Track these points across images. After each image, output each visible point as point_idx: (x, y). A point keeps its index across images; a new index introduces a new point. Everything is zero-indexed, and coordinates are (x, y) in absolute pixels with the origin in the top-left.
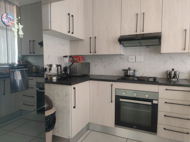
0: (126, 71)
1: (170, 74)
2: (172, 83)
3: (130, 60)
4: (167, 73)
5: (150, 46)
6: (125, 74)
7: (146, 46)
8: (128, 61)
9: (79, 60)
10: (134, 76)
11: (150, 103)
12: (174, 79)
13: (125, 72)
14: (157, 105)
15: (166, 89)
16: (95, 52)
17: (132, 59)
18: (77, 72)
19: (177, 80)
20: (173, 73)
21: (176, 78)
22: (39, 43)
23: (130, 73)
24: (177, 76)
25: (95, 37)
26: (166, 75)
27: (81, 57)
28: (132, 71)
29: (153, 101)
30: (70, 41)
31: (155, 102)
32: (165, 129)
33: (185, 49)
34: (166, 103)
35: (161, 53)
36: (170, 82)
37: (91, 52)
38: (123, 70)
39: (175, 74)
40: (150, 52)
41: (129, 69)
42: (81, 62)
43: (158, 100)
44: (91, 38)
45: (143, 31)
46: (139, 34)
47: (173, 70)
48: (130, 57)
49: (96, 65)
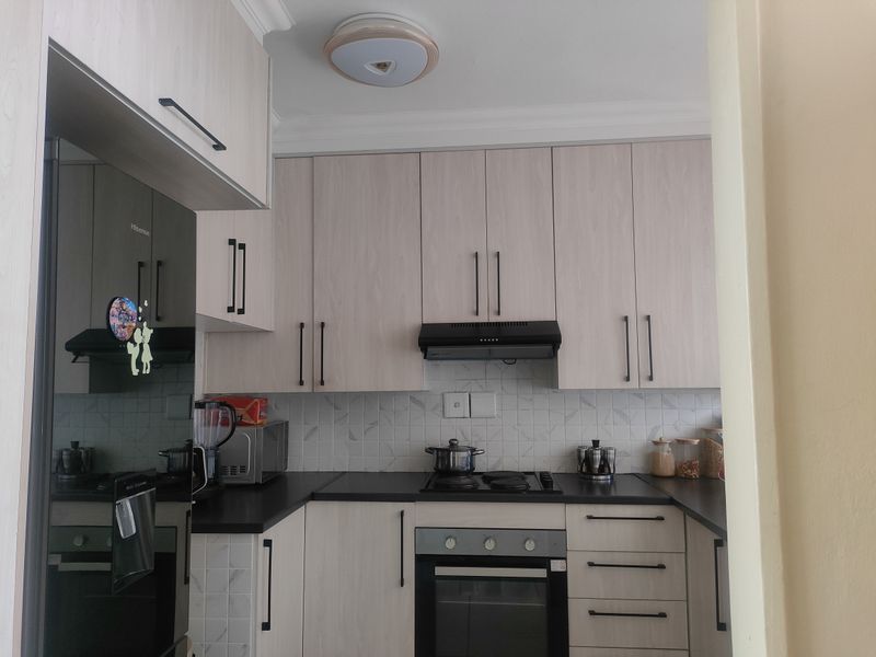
0: (442, 454)
1: (588, 460)
2: (598, 493)
3: (451, 411)
4: (579, 457)
5: (518, 362)
6: (440, 466)
7: (504, 359)
8: (444, 411)
9: (252, 413)
10: (471, 472)
11: (541, 573)
12: (602, 477)
14: (562, 577)
15: (590, 517)
16: (322, 383)
17: (456, 406)
18: (243, 469)
19: (612, 478)
20: (598, 455)
21: (610, 473)
22: (67, 344)
23: (459, 460)
24: (611, 466)
25: (323, 325)
26: (577, 461)
27: (261, 402)
28: (465, 454)
29: (552, 561)
30: (206, 333)
31: (556, 566)
33: (628, 379)
34: (591, 564)
35: (560, 387)
36: (591, 486)
37: (301, 383)
38: (430, 450)
39: (604, 459)
40: (518, 379)
41: (453, 446)
42: (259, 421)
43: (565, 559)
44: (302, 325)
45: (499, 313)
46: (486, 321)
47: (596, 443)
48: (451, 399)
49: (315, 429)
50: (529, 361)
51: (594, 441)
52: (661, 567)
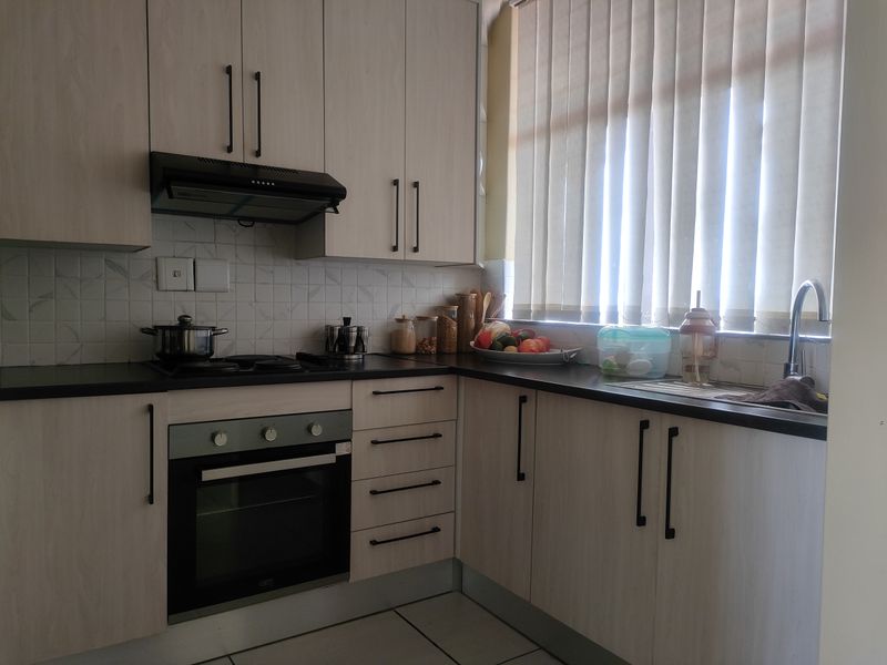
3: (167, 280)
5: (257, 224)
7: (240, 219)
8: (157, 282)
10: (208, 357)
11: (329, 459)
12: (354, 357)
13: (168, 341)
14: (345, 461)
15: (375, 393)
17: (177, 273)
19: (364, 358)
23: (194, 341)
24: (365, 344)
28: (203, 334)
29: (337, 445)
31: (341, 449)
32: (374, 543)
34: (375, 443)
35: (327, 254)
36: (343, 365)
39: (360, 339)
41: (184, 324)
43: (350, 440)
45: (257, 154)
47: (347, 321)
48: (168, 266)
50: (269, 225)
51: (344, 319)
52: (437, 436)
